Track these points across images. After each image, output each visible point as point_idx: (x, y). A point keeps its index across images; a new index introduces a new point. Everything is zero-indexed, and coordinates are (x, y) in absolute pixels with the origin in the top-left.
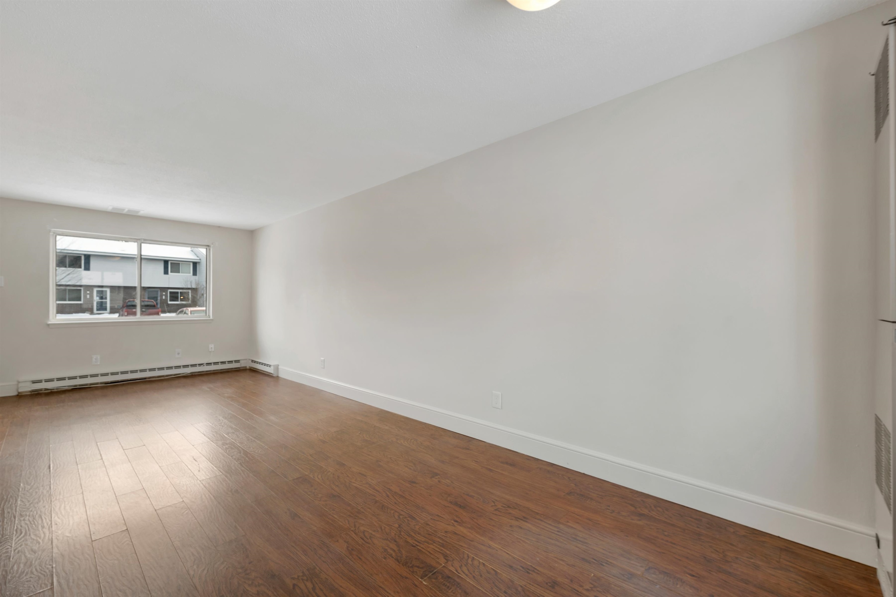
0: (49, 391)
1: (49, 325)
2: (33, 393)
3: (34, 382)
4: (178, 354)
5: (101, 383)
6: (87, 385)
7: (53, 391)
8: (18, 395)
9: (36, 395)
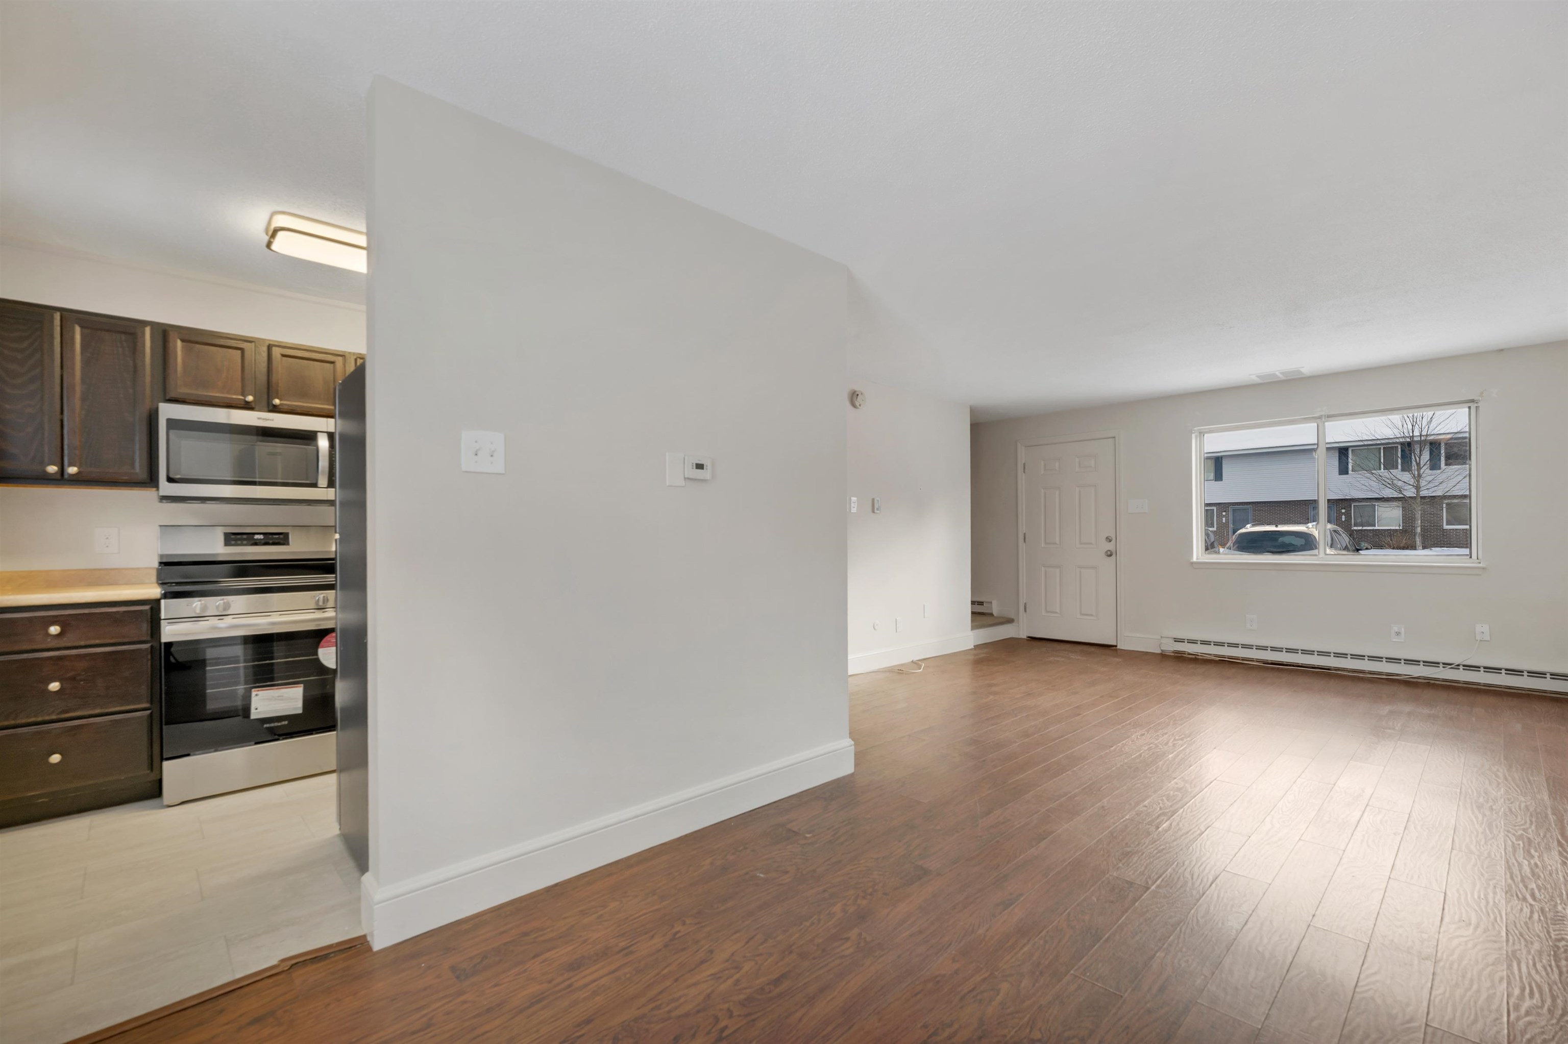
0: (1194, 657)
1: (1192, 563)
2: (1176, 655)
3: (1177, 640)
4: (1398, 634)
5: (1258, 661)
6: (1237, 658)
7: (1197, 657)
8: (1161, 654)
9: (1180, 658)
